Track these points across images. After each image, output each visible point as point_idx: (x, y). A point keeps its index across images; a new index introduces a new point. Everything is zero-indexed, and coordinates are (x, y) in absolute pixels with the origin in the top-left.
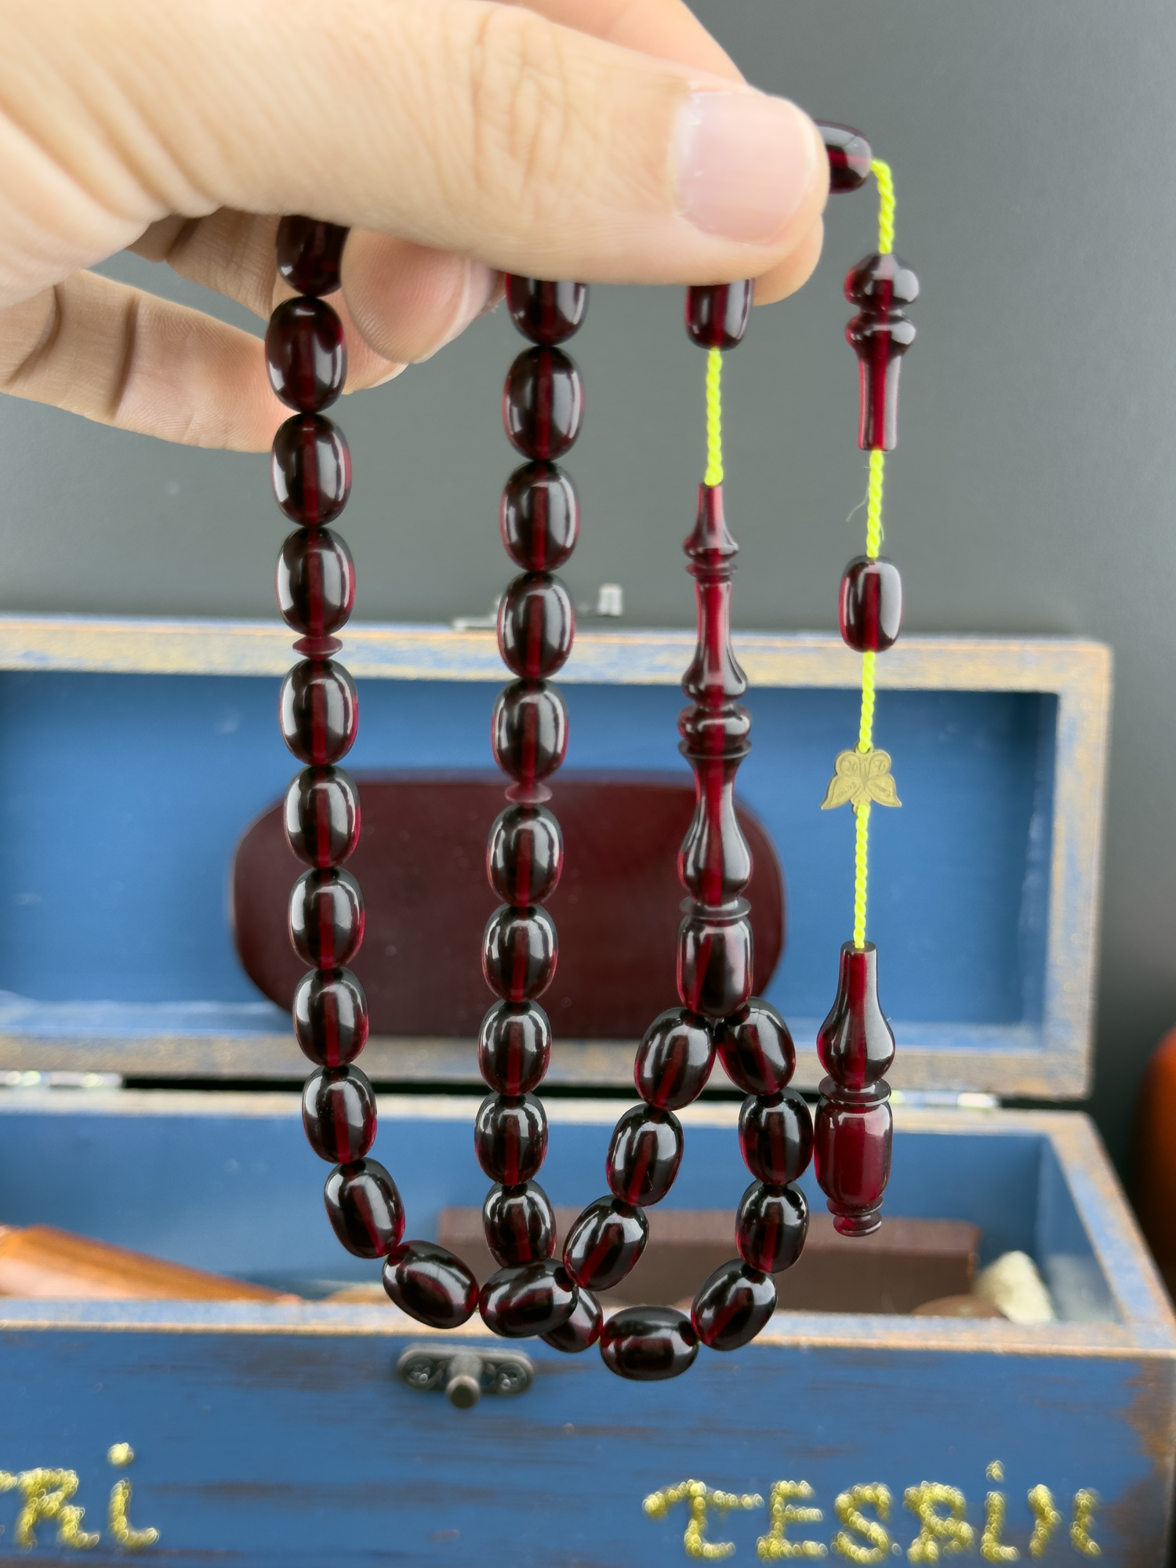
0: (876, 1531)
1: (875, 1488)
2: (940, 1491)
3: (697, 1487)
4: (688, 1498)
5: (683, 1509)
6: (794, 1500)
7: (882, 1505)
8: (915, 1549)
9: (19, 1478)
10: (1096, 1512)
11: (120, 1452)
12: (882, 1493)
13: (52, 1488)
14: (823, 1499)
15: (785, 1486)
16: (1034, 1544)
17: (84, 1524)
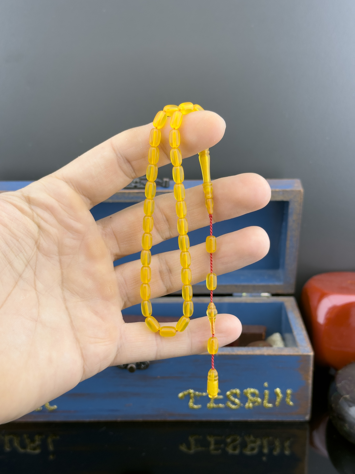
0: (237, 401)
1: (236, 390)
2: (252, 390)
3: (191, 391)
4: (189, 394)
5: (188, 396)
7: (238, 394)
8: (247, 405)
10: (292, 395)
12: (238, 391)
14: (223, 393)
16: (277, 403)
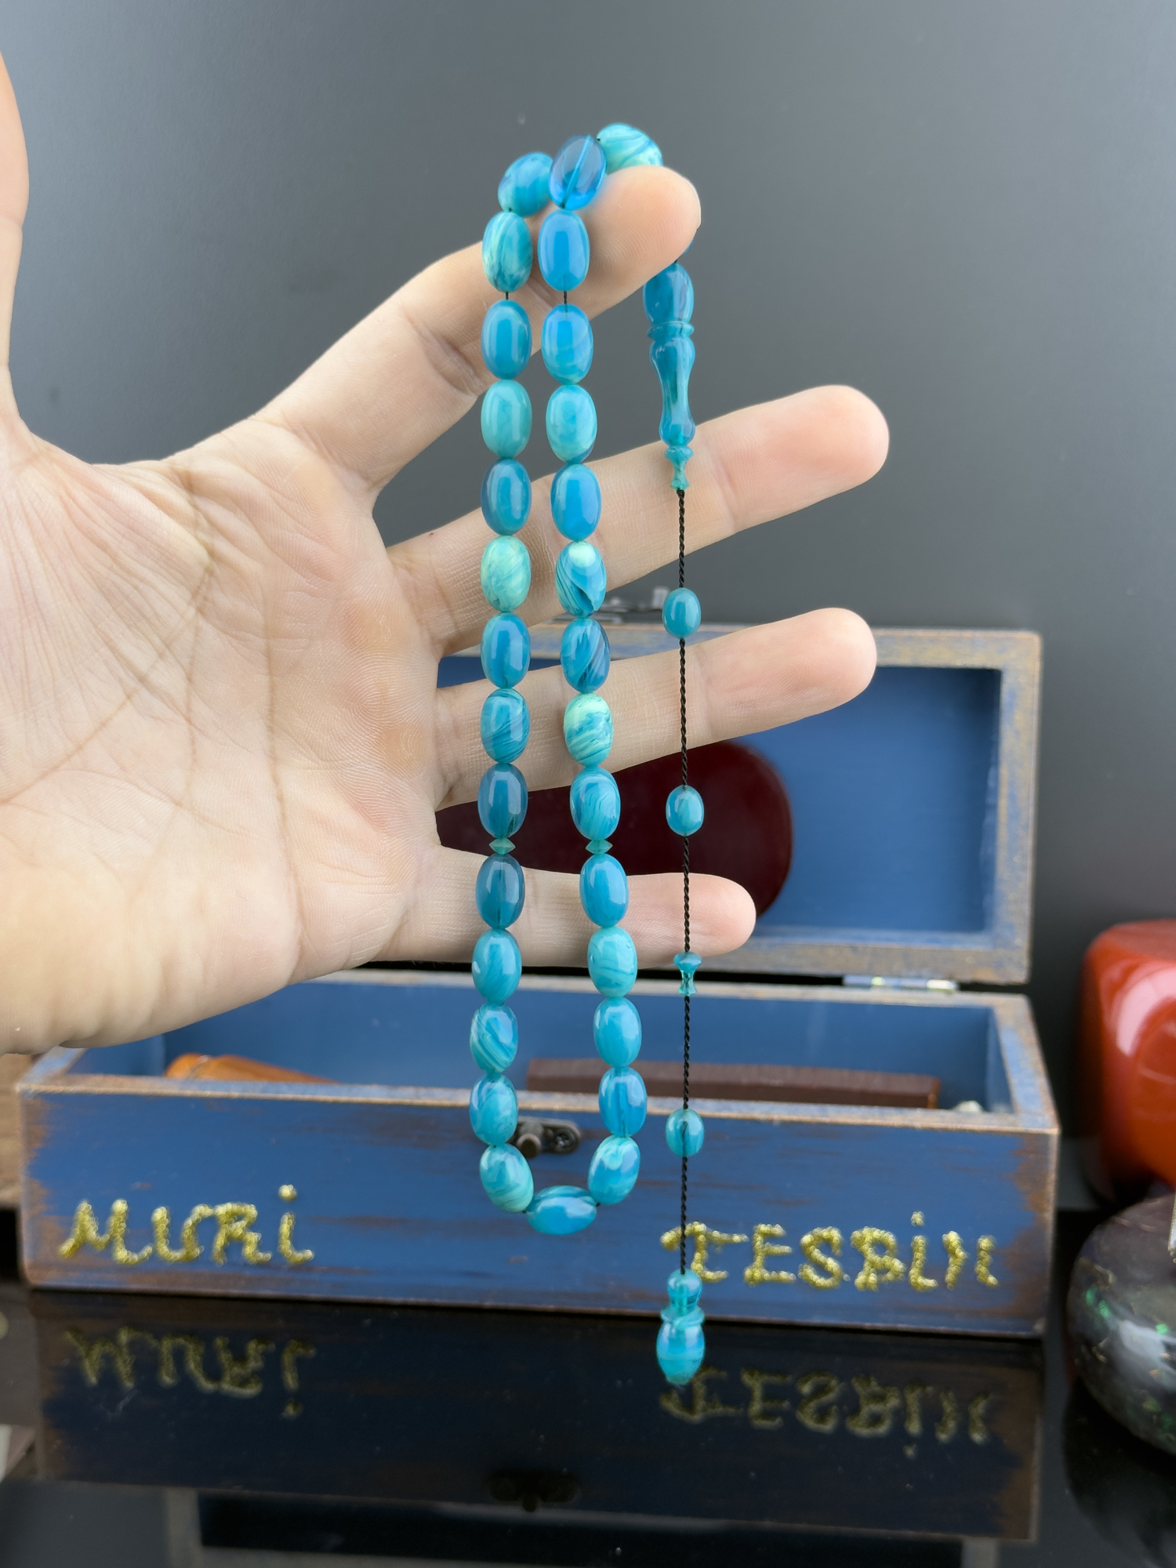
0: (832, 1264)
1: (830, 1231)
2: (877, 1233)
3: (700, 1227)
4: (693, 1235)
6: (769, 1238)
7: (836, 1244)
8: (861, 1279)
9: (215, 1210)
10: (994, 1254)
11: (287, 1191)
12: (835, 1234)
13: (239, 1217)
14: (792, 1238)
15: (763, 1228)
16: (949, 1278)
17: (261, 1246)
